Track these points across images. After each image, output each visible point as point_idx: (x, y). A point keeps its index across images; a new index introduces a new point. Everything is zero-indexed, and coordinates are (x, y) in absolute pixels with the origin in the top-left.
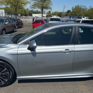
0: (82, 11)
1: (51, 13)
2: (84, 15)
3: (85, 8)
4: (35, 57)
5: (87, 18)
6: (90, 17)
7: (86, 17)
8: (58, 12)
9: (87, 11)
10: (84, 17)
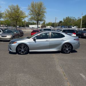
0: (72, 21)
1: (46, 24)
2: (74, 25)
3: (74, 19)
7: (75, 27)
8: (51, 23)
10: (73, 27)
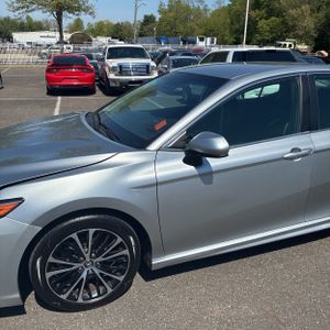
0: (192, 17)
1: (86, 26)
3: (201, 7)
4: (210, 186)
5: (212, 42)
6: (223, 36)
8: (109, 24)
9: (209, 16)
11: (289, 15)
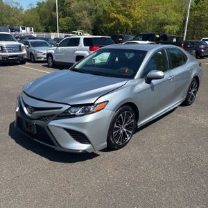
6: (37, 27)
11: (76, 16)
